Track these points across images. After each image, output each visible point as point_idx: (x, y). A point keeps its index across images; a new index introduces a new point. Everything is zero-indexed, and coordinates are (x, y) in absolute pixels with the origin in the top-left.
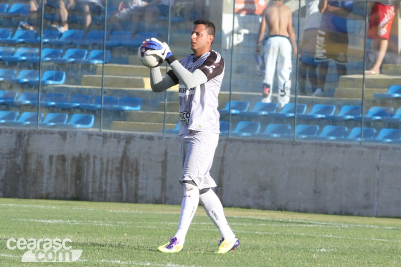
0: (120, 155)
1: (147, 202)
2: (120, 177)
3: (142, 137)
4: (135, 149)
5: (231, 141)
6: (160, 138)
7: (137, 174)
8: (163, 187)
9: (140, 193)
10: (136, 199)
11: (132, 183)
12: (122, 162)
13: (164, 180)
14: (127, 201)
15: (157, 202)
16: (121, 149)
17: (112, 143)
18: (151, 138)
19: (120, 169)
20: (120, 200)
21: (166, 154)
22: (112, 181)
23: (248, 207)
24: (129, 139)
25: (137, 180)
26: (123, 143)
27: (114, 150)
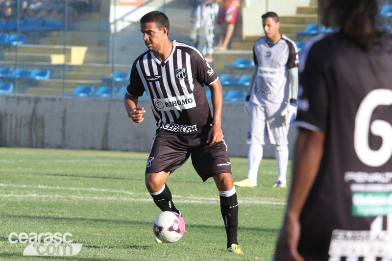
0: (30, 112)
1: (52, 147)
2: (30, 129)
3: (47, 99)
4: (42, 108)
5: (115, 101)
6: (60, 99)
7: (43, 126)
8: (63, 137)
9: (46, 141)
10: (42, 145)
11: (40, 134)
12: (31, 118)
13: (63, 131)
14: (37, 147)
15: (59, 147)
16: (31, 108)
17: (24, 104)
18: (53, 100)
19: (30, 124)
20: (31, 146)
21: (65, 112)
22: (24, 132)
23: (127, 151)
24: (37, 100)
25: (43, 132)
26: (32, 104)
27: (25, 109)
